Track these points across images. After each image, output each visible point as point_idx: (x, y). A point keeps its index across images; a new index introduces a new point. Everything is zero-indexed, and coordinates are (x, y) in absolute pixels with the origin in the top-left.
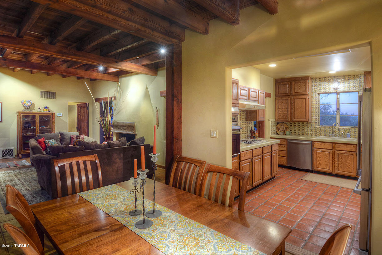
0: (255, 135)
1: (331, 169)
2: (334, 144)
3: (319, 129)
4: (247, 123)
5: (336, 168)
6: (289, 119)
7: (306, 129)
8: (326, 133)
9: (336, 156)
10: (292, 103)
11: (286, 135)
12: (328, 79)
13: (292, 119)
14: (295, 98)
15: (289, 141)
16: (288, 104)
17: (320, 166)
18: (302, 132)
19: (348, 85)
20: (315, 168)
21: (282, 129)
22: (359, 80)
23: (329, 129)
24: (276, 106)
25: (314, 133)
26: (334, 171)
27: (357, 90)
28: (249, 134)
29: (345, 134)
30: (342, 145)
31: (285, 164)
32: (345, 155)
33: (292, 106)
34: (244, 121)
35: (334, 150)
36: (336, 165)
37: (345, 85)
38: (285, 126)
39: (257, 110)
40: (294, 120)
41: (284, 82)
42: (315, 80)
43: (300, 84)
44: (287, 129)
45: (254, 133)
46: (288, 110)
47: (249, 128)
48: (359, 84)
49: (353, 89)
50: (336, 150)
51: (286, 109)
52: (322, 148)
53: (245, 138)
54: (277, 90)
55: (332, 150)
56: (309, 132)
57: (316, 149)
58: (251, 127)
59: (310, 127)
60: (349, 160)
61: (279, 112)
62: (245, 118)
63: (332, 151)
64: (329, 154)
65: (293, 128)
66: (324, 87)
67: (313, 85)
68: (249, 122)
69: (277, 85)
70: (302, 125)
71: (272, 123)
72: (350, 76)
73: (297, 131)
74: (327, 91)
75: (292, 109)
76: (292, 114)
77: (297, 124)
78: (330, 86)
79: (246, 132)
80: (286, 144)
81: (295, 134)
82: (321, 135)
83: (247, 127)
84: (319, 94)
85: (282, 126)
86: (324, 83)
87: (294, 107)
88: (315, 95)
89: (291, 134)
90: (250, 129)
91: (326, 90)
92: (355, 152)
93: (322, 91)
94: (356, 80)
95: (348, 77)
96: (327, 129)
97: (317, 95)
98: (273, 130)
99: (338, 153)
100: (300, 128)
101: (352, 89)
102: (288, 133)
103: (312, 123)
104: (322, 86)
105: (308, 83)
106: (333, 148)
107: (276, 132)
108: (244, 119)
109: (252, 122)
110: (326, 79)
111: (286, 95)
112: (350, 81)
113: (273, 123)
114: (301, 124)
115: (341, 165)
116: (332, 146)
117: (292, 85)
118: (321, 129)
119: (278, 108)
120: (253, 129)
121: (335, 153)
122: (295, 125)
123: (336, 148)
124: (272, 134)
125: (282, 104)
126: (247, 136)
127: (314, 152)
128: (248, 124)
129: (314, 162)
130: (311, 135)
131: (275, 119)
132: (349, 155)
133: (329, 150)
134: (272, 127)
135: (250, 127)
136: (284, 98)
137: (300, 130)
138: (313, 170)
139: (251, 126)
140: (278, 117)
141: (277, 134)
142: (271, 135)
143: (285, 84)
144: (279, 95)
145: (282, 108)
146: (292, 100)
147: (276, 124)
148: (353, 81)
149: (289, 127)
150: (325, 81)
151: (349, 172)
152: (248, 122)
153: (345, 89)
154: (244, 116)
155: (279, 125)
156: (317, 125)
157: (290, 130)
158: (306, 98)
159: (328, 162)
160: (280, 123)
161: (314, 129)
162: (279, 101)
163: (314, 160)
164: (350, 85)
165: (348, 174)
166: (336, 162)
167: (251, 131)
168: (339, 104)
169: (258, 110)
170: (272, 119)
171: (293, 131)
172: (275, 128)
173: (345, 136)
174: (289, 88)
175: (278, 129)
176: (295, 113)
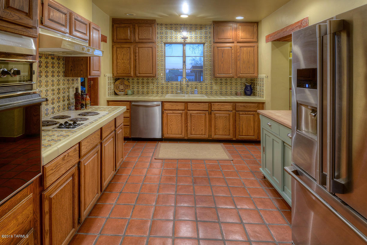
0: (84, 102)
1: (183, 134)
2: (186, 103)
3: (166, 85)
4: (68, 80)
5: (189, 131)
6: (132, 74)
7: (151, 86)
8: (173, 90)
9: (189, 117)
10: (135, 53)
11: (127, 94)
12: (175, 26)
13: (135, 74)
14: (138, 46)
15: (133, 103)
16: (130, 54)
17: (171, 131)
18: (147, 90)
19: (195, 35)
20: (166, 136)
21: (121, 87)
22: (205, 31)
23: (176, 85)
24: (114, 55)
25: (160, 90)
26: (186, 136)
27: (203, 42)
28: (73, 101)
29: (193, 90)
30: (195, 104)
31: (129, 136)
32: (198, 115)
33: (135, 56)
34: (62, 78)
35: (186, 111)
36: (189, 128)
37: (192, 35)
38: (126, 83)
39: (87, 57)
40: (138, 75)
41: (124, 24)
42: (160, 26)
43: (145, 28)
44: (127, 86)
45: (83, 99)
46: (130, 61)
47: (71, 90)
48: (205, 35)
49: (200, 40)
50: (188, 110)
51: (128, 60)
52: (174, 109)
53: (64, 109)
54: (115, 34)
55: (184, 111)
56: (155, 90)
57: (167, 111)
58: (77, 89)
59: (155, 84)
60: (202, 121)
61: (119, 64)
62: (64, 72)
63: (184, 113)
64: (182, 116)
65: (136, 85)
66: (170, 35)
67: (159, 32)
68: (73, 80)
69: (115, 27)
70: (147, 81)
71: (108, 80)
72: (197, 26)
73: (141, 90)
74: (174, 40)
75: (135, 60)
76: (135, 67)
77: (140, 81)
78: (177, 35)
79: (66, 98)
80: (129, 109)
81: (138, 93)
82: (168, 92)
83: (69, 88)
84: (165, 44)
85: (122, 83)
86: (170, 31)
87: (137, 57)
88: (161, 45)
89: (133, 93)
90: (75, 92)
91: (172, 40)
92: (207, 111)
93: (169, 40)
94: (202, 31)
95: (195, 26)
96: (174, 86)
97: (163, 45)
98: (110, 90)
99: (190, 114)
100: (144, 85)
101: (198, 41)
102: (130, 92)
103: (158, 79)
104: (169, 35)
105: (154, 29)
106: (185, 108)
107: (114, 92)
108: (61, 74)
109: (77, 80)
110: (172, 26)
111: (127, 42)
112: (197, 31)
113: (110, 80)
114: (145, 81)
115: (194, 128)
116: (184, 106)
117: (135, 29)
118: (168, 85)
119: (117, 59)
120: (80, 91)
121: (187, 114)
122: (139, 81)
123: (189, 108)
124: (109, 95)
125: (123, 53)
126: (69, 104)
127: (165, 115)
128: (71, 84)
129: (165, 127)
130: (158, 93)
131: (113, 74)
132: (202, 115)
133: (181, 111)
134: (109, 85)
135: (73, 88)
136: (125, 46)
137: (144, 88)
138: (163, 138)
139: (75, 86)
140: (117, 71)
141: (116, 94)
142: (107, 97)
143: (125, 27)
144: (118, 41)
145: (123, 59)
146: (135, 48)
147: (114, 81)
148: (200, 31)
149: (131, 84)
150: (171, 28)
151: (202, 135)
152: (70, 78)
153: (192, 40)
154: (61, 68)
155: (117, 82)
156: (163, 81)
157: (132, 88)
158: (152, 47)
159: (180, 126)
160: (119, 79)
161: (160, 86)
162: (118, 49)
163: (165, 124)
164: (197, 35)
165: (201, 137)
166: (189, 124)
167: (76, 95)
168: (185, 57)
169: (90, 57)
170: (109, 75)
171: (136, 90)
172: (112, 86)
173: (192, 93)
174: (130, 32)
175: (116, 87)
176: (139, 67)
